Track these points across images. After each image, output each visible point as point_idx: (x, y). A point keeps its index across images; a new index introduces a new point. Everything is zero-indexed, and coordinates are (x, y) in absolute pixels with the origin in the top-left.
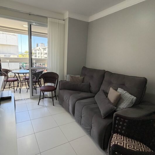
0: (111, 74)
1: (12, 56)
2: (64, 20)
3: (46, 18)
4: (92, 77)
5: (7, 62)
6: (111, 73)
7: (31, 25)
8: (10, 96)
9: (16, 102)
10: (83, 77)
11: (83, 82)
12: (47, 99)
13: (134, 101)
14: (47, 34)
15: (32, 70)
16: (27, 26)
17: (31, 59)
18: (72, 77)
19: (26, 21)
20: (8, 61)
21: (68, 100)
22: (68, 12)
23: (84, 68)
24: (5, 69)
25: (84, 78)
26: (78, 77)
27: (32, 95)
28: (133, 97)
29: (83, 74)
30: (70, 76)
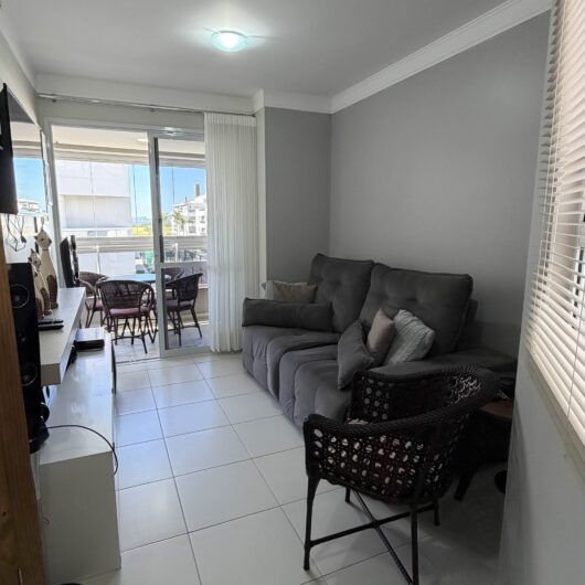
0: (385, 270)
1: (111, 234)
2: (253, 116)
3: (200, 113)
4: (336, 284)
5: (95, 252)
6: (389, 268)
7: (156, 140)
8: (100, 338)
9: (118, 368)
10: (314, 287)
11: (313, 302)
12: (208, 359)
13: (427, 341)
14: (203, 156)
15: (163, 270)
16: (147, 140)
17: (160, 242)
18: (279, 287)
19: (143, 130)
20: (97, 247)
21: (263, 355)
22: (261, 92)
23: (320, 259)
24: (89, 274)
25: (316, 289)
26: (299, 287)
27: (167, 348)
28: (428, 329)
29: (315, 279)
30: (274, 284)
